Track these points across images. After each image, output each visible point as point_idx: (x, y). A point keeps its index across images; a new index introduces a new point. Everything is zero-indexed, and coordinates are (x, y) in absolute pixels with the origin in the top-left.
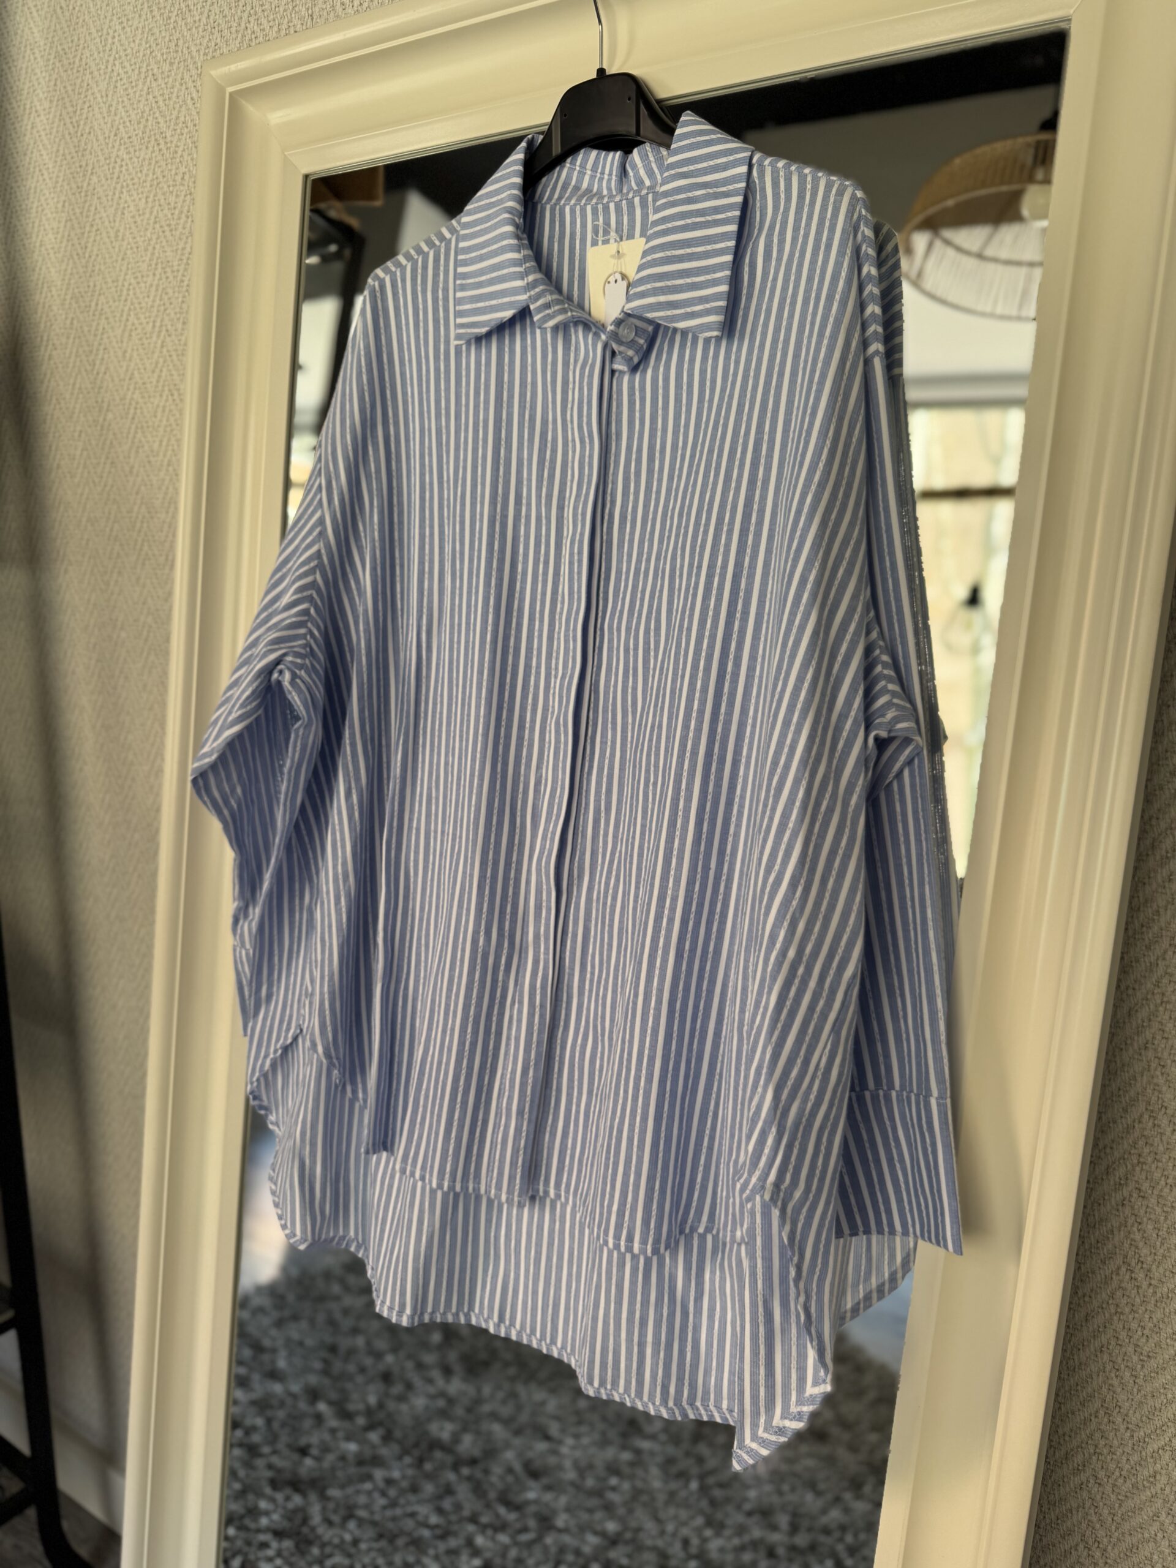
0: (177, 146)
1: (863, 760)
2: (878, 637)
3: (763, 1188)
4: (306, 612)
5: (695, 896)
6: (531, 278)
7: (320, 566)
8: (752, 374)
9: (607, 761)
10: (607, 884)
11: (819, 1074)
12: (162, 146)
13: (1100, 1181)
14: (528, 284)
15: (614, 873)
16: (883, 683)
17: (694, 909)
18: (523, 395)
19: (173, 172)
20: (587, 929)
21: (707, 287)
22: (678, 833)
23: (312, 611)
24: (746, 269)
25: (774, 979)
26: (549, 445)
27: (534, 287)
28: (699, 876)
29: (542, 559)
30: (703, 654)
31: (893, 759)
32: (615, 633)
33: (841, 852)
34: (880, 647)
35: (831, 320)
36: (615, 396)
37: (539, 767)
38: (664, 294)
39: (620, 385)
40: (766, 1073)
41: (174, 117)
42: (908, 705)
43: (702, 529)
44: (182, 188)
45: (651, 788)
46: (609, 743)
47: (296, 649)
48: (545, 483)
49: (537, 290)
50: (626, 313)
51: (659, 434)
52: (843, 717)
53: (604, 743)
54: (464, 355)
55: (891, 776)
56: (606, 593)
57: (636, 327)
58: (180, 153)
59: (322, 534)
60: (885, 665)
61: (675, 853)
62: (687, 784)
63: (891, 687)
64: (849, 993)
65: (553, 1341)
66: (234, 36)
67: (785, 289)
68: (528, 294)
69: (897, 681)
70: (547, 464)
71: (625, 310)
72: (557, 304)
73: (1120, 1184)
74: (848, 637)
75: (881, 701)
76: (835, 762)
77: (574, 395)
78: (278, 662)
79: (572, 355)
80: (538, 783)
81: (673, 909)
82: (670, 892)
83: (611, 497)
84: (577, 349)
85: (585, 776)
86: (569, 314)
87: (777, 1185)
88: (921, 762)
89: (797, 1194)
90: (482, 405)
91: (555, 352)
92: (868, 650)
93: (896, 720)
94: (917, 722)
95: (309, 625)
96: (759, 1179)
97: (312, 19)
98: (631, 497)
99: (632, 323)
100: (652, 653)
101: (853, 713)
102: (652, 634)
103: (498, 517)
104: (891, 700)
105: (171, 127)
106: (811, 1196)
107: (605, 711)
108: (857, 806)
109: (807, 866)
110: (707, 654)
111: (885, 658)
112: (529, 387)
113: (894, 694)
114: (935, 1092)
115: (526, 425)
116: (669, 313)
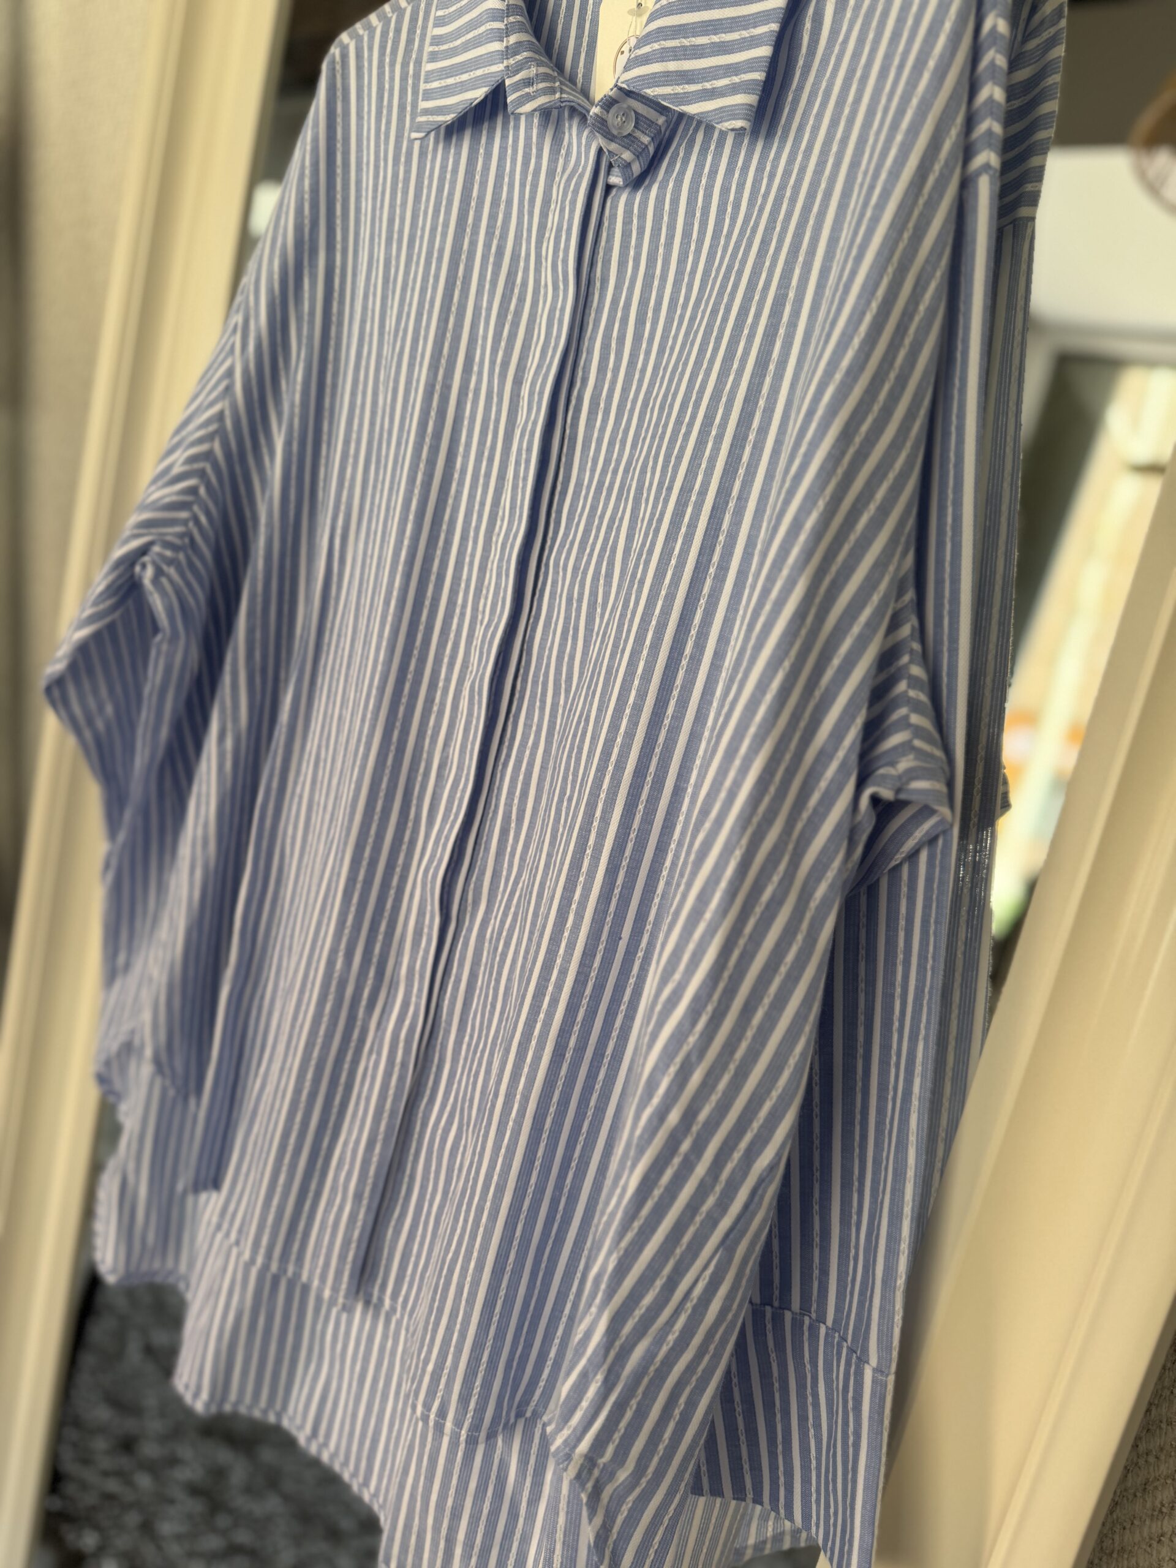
1: (851, 833)
2: (912, 635)
3: (568, 1457)
4: (193, 491)
5: (593, 974)
6: (513, 39)
7: (221, 432)
8: (788, 194)
9: (528, 752)
10: (503, 922)
11: (689, 1306)
13: (1131, 1497)
14: (507, 47)
15: (512, 910)
16: (903, 711)
17: (588, 991)
18: (493, 217)
20: (473, 976)
21: (741, 50)
22: (582, 879)
23: (202, 491)
24: (808, 25)
25: (641, 1151)
26: (516, 291)
27: (515, 54)
28: (601, 947)
29: (486, 454)
30: (654, 623)
31: (905, 831)
32: (561, 574)
33: (783, 970)
34: (912, 652)
35: (915, 102)
36: (606, 224)
37: (446, 745)
38: (676, 58)
39: (615, 207)
40: (605, 1292)
42: (939, 753)
43: (683, 430)
45: (565, 804)
46: (534, 728)
47: (169, 538)
48: (503, 344)
49: (519, 58)
50: (621, 89)
51: (656, 283)
52: (825, 755)
53: (528, 727)
54: (429, 157)
55: (899, 857)
56: (559, 512)
57: (636, 112)
59: (229, 389)
60: (914, 682)
61: (574, 906)
62: (604, 812)
63: (915, 719)
64: (760, 1192)
65: (366, 1483)
67: (856, 55)
68: (505, 63)
69: (932, 713)
70: (510, 317)
71: (619, 84)
72: (543, 81)
73: (1161, 1512)
74: (856, 630)
75: (895, 740)
76: (799, 826)
77: (553, 219)
78: (144, 551)
79: (561, 161)
80: (442, 766)
81: (559, 987)
82: (559, 961)
83: (584, 372)
84: (568, 154)
85: (500, 767)
86: (558, 95)
87: (590, 1459)
88: (947, 846)
89: (623, 1475)
90: (440, 229)
91: (539, 157)
92: (887, 659)
93: (912, 774)
94: (950, 784)
95: (196, 508)
96: (565, 1442)
98: (609, 375)
99: (629, 108)
100: (599, 610)
101: (841, 754)
102: (602, 581)
103: (438, 387)
104: (910, 742)
106: (644, 1482)
107: (535, 683)
108: (825, 904)
109: (721, 986)
110: (658, 622)
111: (917, 671)
112: (502, 206)
113: (918, 732)
114: (874, 1361)
115: (491, 260)
116: (679, 89)
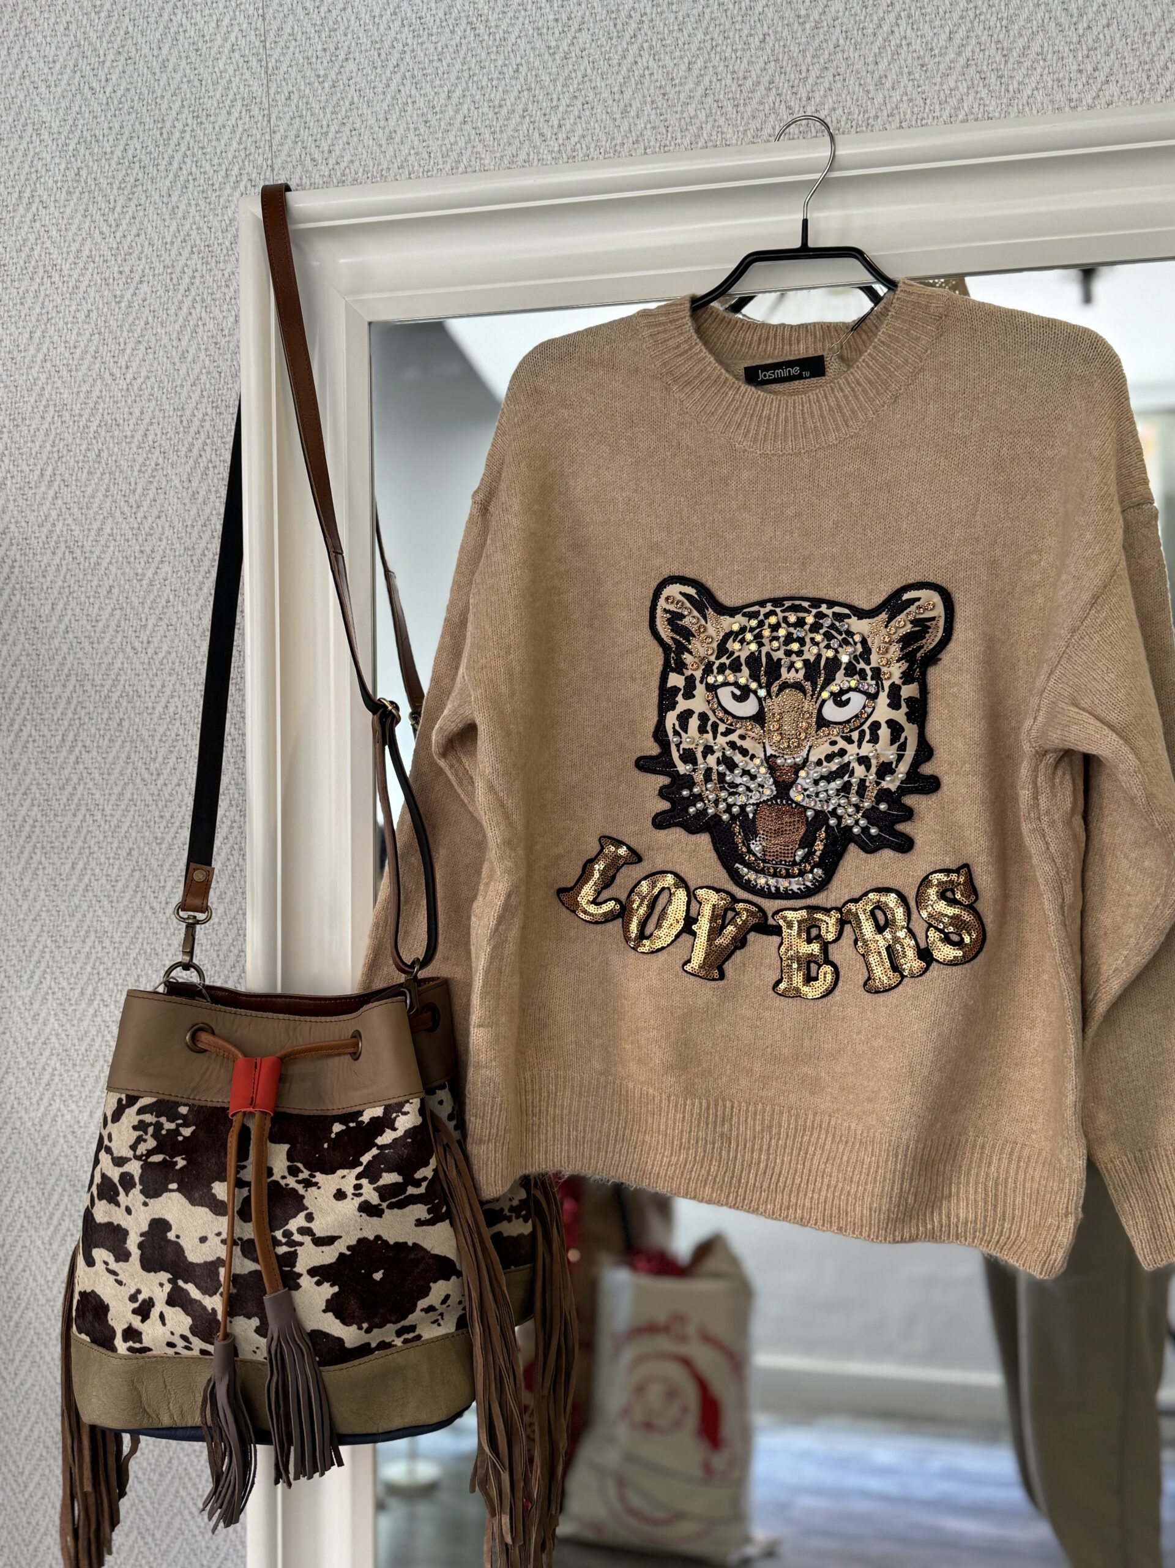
0: (77, 281)
12: (56, 278)
19: (74, 308)
41: (74, 248)
44: (86, 326)
58: (83, 288)
66: (163, 174)
97: (273, 170)
105: (70, 261)
